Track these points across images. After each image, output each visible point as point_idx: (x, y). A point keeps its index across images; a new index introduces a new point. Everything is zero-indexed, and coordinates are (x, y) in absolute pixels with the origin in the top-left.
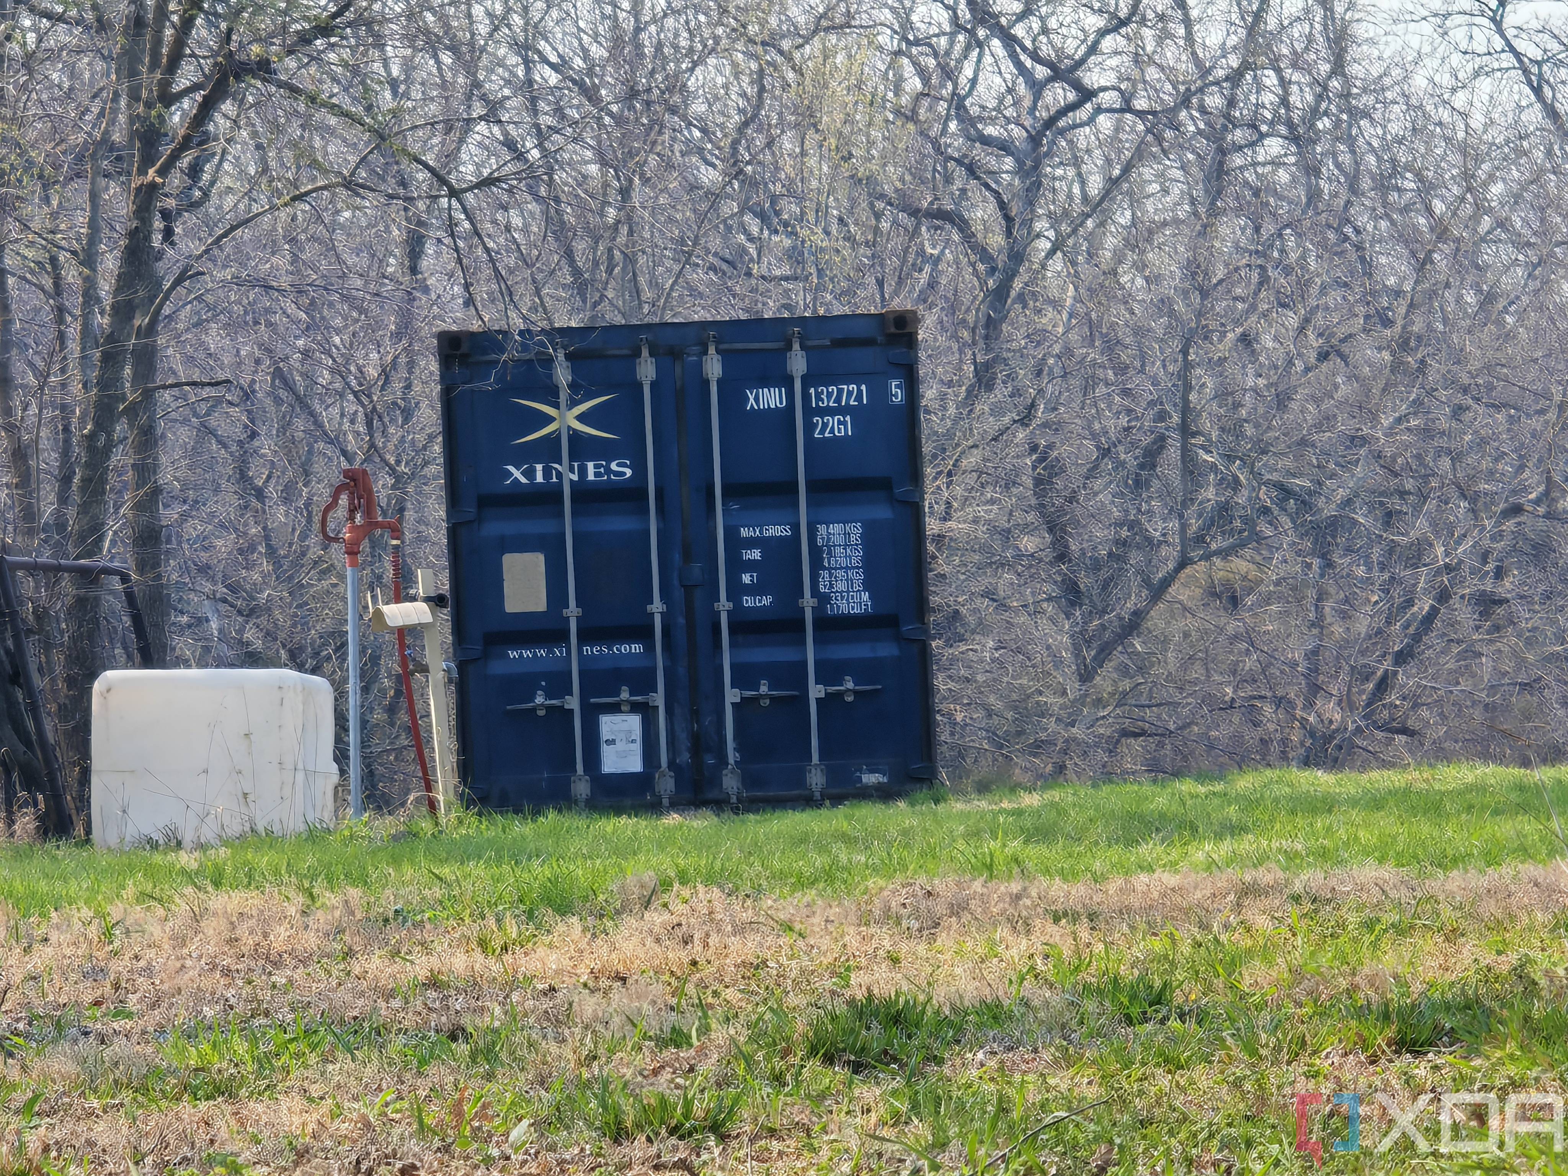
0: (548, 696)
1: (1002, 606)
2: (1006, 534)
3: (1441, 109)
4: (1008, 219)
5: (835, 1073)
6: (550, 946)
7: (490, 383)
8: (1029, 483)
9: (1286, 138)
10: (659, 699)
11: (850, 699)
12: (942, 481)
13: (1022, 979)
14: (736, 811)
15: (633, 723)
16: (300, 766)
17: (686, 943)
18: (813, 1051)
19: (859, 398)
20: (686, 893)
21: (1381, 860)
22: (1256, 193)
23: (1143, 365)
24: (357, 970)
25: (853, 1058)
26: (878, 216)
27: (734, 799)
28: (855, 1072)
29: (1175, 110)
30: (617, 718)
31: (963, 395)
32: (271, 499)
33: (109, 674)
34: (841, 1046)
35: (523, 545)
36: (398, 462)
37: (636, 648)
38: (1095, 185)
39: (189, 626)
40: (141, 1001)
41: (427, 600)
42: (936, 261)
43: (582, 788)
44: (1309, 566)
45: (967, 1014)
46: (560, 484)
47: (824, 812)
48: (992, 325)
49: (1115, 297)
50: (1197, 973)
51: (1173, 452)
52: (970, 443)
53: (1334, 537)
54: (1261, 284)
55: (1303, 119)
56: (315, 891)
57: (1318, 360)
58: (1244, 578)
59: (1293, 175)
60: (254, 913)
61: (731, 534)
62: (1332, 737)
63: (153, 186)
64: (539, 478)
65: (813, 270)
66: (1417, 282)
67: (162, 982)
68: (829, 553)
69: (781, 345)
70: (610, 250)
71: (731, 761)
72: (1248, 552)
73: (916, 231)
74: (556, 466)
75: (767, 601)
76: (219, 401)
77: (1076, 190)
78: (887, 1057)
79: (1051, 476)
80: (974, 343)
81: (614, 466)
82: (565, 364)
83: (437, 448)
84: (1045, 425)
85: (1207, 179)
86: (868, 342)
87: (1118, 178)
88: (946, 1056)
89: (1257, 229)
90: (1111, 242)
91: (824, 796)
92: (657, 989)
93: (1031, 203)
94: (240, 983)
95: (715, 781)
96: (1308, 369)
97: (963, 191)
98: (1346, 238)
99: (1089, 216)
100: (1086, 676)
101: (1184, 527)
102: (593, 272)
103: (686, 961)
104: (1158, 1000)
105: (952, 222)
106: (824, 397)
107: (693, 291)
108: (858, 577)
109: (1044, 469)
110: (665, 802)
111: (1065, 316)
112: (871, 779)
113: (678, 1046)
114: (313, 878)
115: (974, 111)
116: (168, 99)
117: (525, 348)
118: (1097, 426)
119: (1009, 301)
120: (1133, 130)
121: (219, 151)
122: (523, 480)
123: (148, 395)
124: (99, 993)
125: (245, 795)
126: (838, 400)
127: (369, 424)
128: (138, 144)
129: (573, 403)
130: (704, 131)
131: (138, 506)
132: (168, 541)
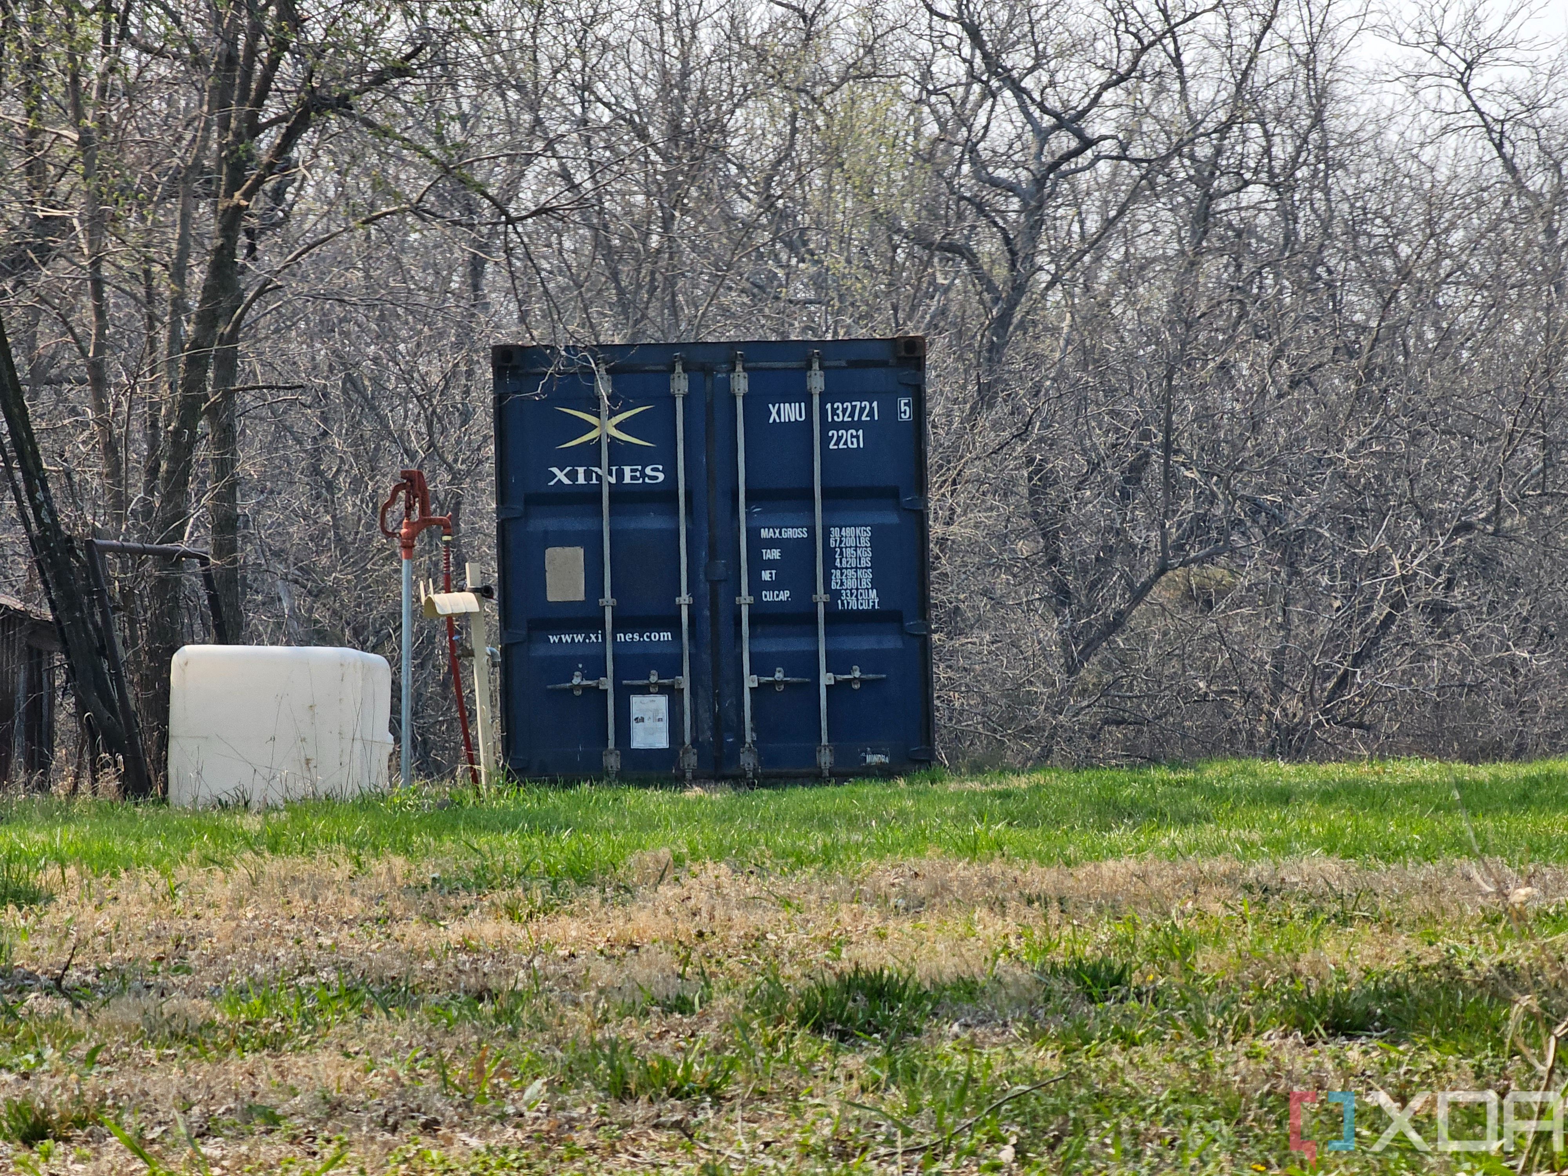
0: (585, 677)
1: (998, 603)
2: (1003, 539)
3: (1409, 163)
4: (1013, 253)
5: (823, 1041)
6: (572, 914)
7: (538, 394)
8: (1025, 492)
9: (1266, 184)
10: (684, 682)
11: (856, 686)
12: (947, 489)
13: (997, 956)
14: (751, 786)
15: (661, 702)
16: (358, 735)
17: (695, 915)
18: (803, 1020)
19: (871, 414)
20: (696, 868)
21: (1330, 851)
22: (1239, 234)
23: (1132, 388)
24: (397, 934)
25: (839, 1027)
26: (895, 248)
27: (751, 775)
28: (842, 1040)
29: (1168, 157)
30: (647, 699)
31: (967, 412)
32: (340, 490)
33: (187, 648)
34: (829, 1016)
35: (564, 540)
36: (456, 461)
37: (666, 636)
38: (1093, 224)
39: (264, 604)
40: (199, 957)
41: (474, 591)
42: (947, 289)
43: (613, 761)
44: (1278, 574)
45: (945, 989)
46: (600, 485)
47: (830, 789)
48: (995, 351)
49: (1108, 326)
50: (1155, 955)
51: (1156, 466)
52: (973, 455)
53: (1302, 548)
54: (1240, 317)
55: (1284, 168)
56: (362, 858)
57: (1290, 387)
58: (1219, 583)
59: (1272, 219)
60: (306, 876)
61: (753, 534)
62: (1294, 730)
63: (239, 208)
64: (581, 480)
65: (834, 294)
66: (1382, 319)
67: (219, 940)
68: (841, 553)
69: (803, 364)
70: (653, 273)
71: (748, 739)
72: (1222, 560)
73: (929, 263)
74: (596, 469)
75: (784, 595)
76: (293, 402)
77: (1076, 227)
78: (870, 1028)
79: (1045, 487)
80: (979, 365)
81: (648, 471)
82: (606, 377)
83: (490, 450)
84: (1041, 440)
85: (1196, 220)
86: (882, 364)
87: (1115, 218)
88: (925, 1027)
89: (1239, 267)
90: (1105, 276)
91: (832, 774)
92: (665, 957)
93: (1033, 240)
94: (290, 943)
95: (734, 757)
96: (1280, 396)
97: (973, 227)
98: (1320, 278)
99: (1085, 252)
100: (1072, 669)
101: (1164, 536)
102: (636, 293)
103: (694, 932)
104: (1118, 980)
105: (963, 256)
106: (839, 412)
107: (725, 311)
108: (867, 577)
109: (1040, 480)
110: (689, 775)
111: (1062, 342)
112: (873, 759)
113: (682, 1012)
114: (360, 847)
115: (986, 155)
116: (255, 129)
117: (570, 362)
118: (1088, 443)
119: (1011, 329)
120: (1129, 175)
121: (299, 178)
122: (566, 481)
123: (228, 396)
124: (162, 948)
125: (308, 761)
126: (852, 415)
127: (430, 426)
128: (225, 169)
129: (612, 414)
130: (741, 167)
131: (218, 497)
132: (246, 526)
